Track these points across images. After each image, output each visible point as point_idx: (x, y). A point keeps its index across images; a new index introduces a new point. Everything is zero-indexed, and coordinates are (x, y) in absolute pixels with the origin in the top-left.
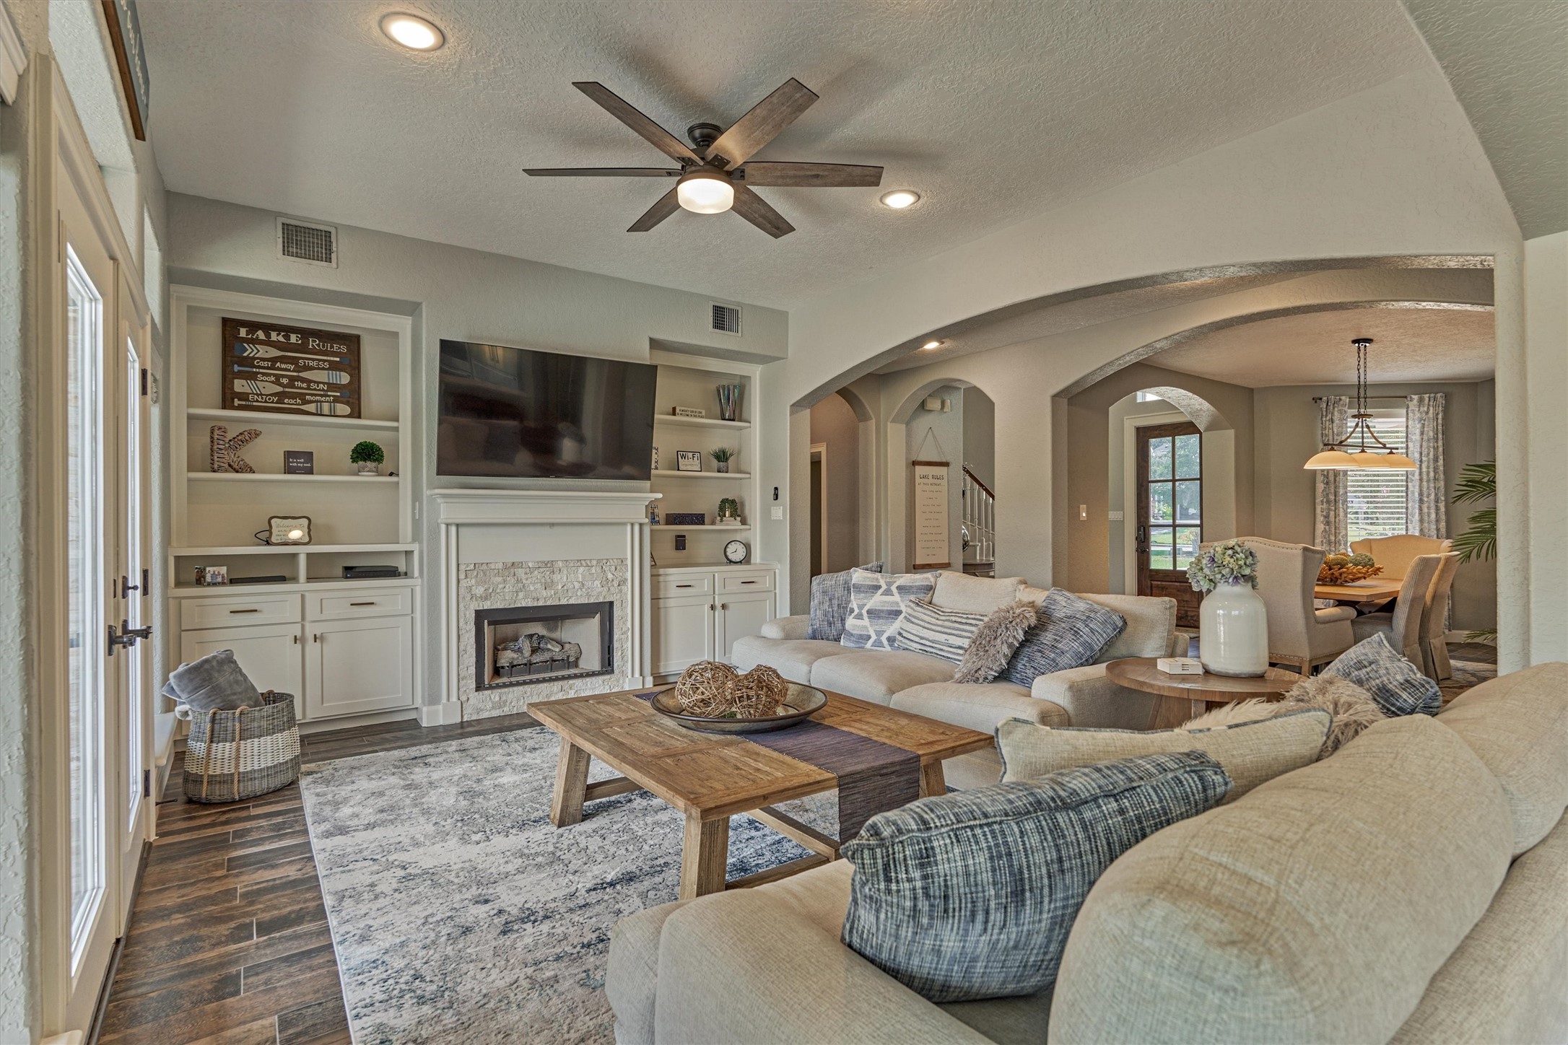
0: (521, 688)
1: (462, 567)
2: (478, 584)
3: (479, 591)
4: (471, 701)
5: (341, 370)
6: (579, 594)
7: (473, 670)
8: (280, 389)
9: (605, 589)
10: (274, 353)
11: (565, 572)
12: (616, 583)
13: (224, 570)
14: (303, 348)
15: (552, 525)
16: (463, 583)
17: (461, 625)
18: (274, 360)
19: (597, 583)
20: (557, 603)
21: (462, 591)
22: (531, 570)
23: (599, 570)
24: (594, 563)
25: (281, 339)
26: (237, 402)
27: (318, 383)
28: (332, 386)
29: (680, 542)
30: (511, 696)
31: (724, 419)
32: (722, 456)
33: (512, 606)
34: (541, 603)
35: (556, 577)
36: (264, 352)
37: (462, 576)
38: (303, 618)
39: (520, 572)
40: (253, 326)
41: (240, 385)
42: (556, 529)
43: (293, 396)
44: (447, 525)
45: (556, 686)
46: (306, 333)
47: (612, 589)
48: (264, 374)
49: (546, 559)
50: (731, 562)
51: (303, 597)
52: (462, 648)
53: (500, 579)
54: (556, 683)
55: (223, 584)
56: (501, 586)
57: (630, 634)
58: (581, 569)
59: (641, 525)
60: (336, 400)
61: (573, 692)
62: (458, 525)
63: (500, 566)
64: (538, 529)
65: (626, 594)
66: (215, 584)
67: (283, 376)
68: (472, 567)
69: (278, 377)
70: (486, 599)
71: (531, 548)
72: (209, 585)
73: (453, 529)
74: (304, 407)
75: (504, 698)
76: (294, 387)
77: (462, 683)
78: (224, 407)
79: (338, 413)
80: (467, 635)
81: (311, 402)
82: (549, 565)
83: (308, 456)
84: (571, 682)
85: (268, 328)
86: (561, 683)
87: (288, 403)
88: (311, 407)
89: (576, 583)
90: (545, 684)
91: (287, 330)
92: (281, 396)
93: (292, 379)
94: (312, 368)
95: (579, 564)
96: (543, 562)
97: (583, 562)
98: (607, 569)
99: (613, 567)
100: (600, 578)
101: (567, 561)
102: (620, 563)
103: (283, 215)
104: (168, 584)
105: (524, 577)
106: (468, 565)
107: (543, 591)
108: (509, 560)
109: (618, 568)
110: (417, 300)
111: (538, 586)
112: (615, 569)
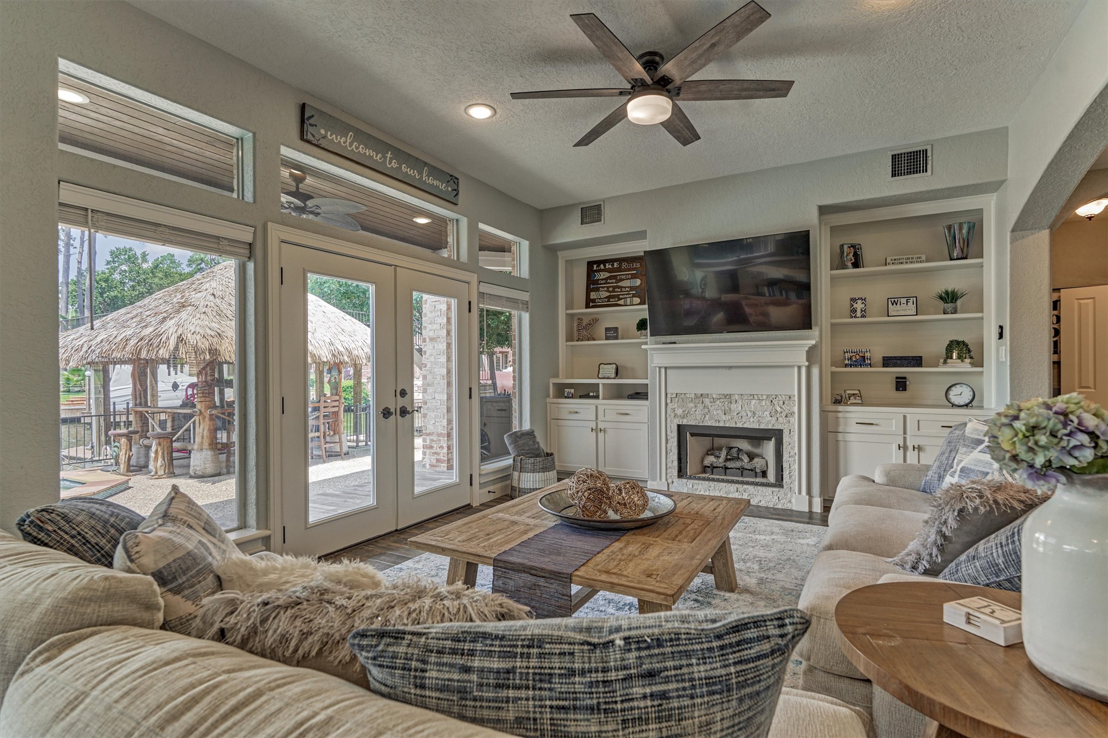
0: (707, 482)
1: (669, 396)
2: (679, 407)
3: (679, 412)
4: (675, 484)
5: (636, 278)
6: (751, 420)
7: (676, 463)
8: (608, 294)
9: (774, 419)
10: (607, 275)
11: (740, 403)
12: (784, 414)
13: (572, 391)
14: (619, 269)
15: (730, 367)
16: (670, 406)
17: (668, 433)
18: (606, 279)
19: (767, 413)
20: (733, 425)
21: (669, 411)
22: (714, 401)
23: (768, 403)
24: (764, 397)
25: (610, 266)
26: (591, 304)
27: (625, 287)
28: (632, 288)
29: (901, 384)
30: (700, 487)
31: (951, 259)
32: (950, 298)
33: (701, 424)
34: (721, 424)
35: (733, 406)
36: (604, 275)
37: (669, 401)
38: (597, 419)
39: (707, 401)
40: (599, 263)
41: (593, 295)
42: (734, 371)
43: (613, 297)
44: (660, 368)
45: (733, 487)
46: (621, 260)
47: (780, 419)
48: (602, 287)
49: (726, 393)
50: (953, 405)
51: (597, 407)
52: (669, 448)
53: (692, 405)
54: (733, 485)
55: (572, 397)
56: (693, 410)
57: (797, 457)
58: (753, 402)
59: (799, 367)
60: (634, 296)
61: (747, 494)
62: (666, 368)
63: (693, 396)
64: (720, 371)
65: (793, 424)
66: (569, 398)
67: (610, 287)
68: (674, 395)
69: (608, 287)
70: (684, 418)
71: (716, 384)
72: (566, 397)
73: (663, 370)
74: (619, 302)
75: (695, 487)
76: (614, 292)
77: (669, 471)
78: (586, 308)
79: (634, 303)
80: (672, 440)
81: (622, 299)
82: (728, 397)
83: (616, 329)
84: (745, 486)
85: (604, 262)
86: (737, 485)
87: (613, 301)
88: (621, 302)
89: (748, 412)
90: (725, 484)
91: (611, 261)
92: (609, 298)
93: (614, 287)
94: (623, 280)
95: (752, 398)
96: (724, 395)
97: (756, 397)
98: (776, 403)
99: (781, 402)
100: (770, 410)
101: (742, 395)
102: (788, 398)
103: (580, 204)
104: (549, 396)
105: (709, 404)
106: (672, 394)
107: (724, 416)
108: (699, 392)
109: (786, 402)
110: (644, 229)
111: (720, 412)
112: (784, 403)
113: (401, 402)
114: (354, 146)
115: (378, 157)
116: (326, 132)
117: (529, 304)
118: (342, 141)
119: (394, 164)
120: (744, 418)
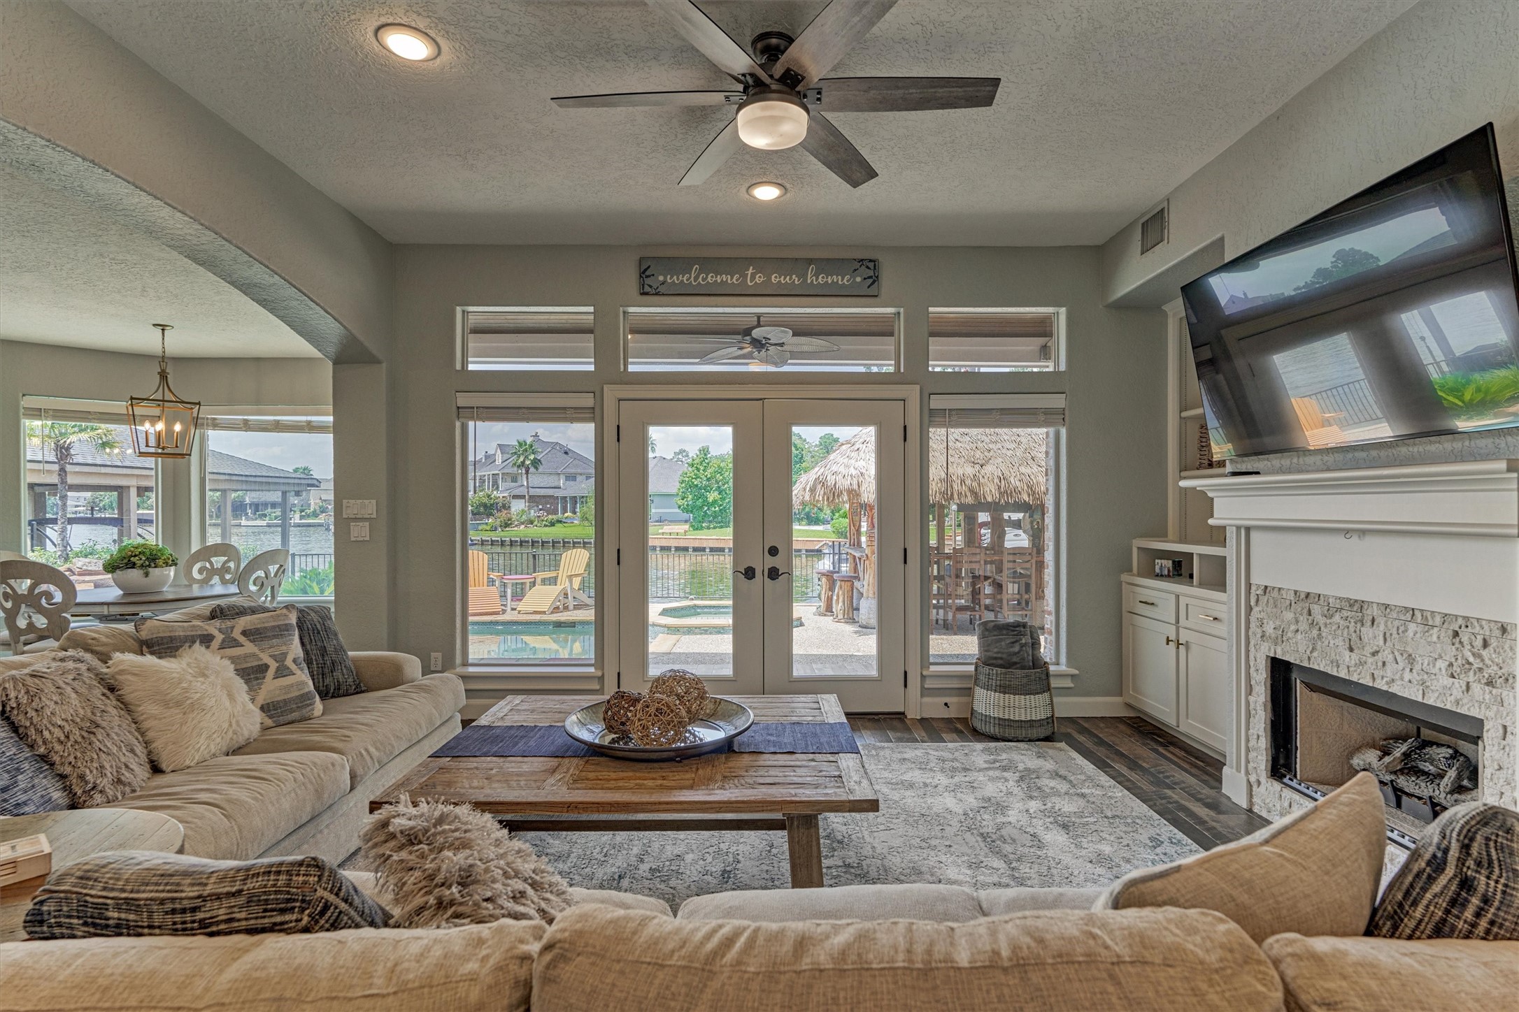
1: (1253, 590)
2: (1269, 617)
3: (1270, 627)
6: (1406, 677)
9: (1459, 684)
11: (1382, 627)
16: (1255, 613)
19: (1442, 664)
21: (1253, 625)
22: (1330, 612)
23: (1446, 636)
24: (1438, 620)
33: (1305, 664)
37: (1252, 602)
38: (1178, 621)
39: (1316, 609)
42: (1370, 541)
47: (1476, 689)
49: (1353, 596)
51: (1177, 598)
53: (1291, 616)
56: (1293, 627)
58: (1412, 627)
62: (1248, 529)
63: (1292, 595)
65: (1512, 712)
68: (1262, 591)
70: (1280, 641)
71: (1335, 572)
73: (1243, 534)
80: (1257, 688)
82: (1357, 607)
89: (1399, 654)
95: (1409, 616)
96: (1348, 600)
97: (1418, 614)
98: (1465, 639)
99: (1478, 643)
100: (1449, 657)
101: (1387, 606)
102: (1498, 633)
103: (1136, 221)
104: (1130, 570)
105: (1321, 620)
106: (1258, 586)
107: (1347, 653)
108: (1304, 589)
109: (1493, 643)
110: (1218, 235)
111: (1339, 642)
112: (1485, 644)
113: (771, 562)
114: (700, 279)
115: (734, 280)
116: (666, 277)
117: (1067, 412)
118: (685, 279)
119: (759, 279)
120: (1388, 666)
